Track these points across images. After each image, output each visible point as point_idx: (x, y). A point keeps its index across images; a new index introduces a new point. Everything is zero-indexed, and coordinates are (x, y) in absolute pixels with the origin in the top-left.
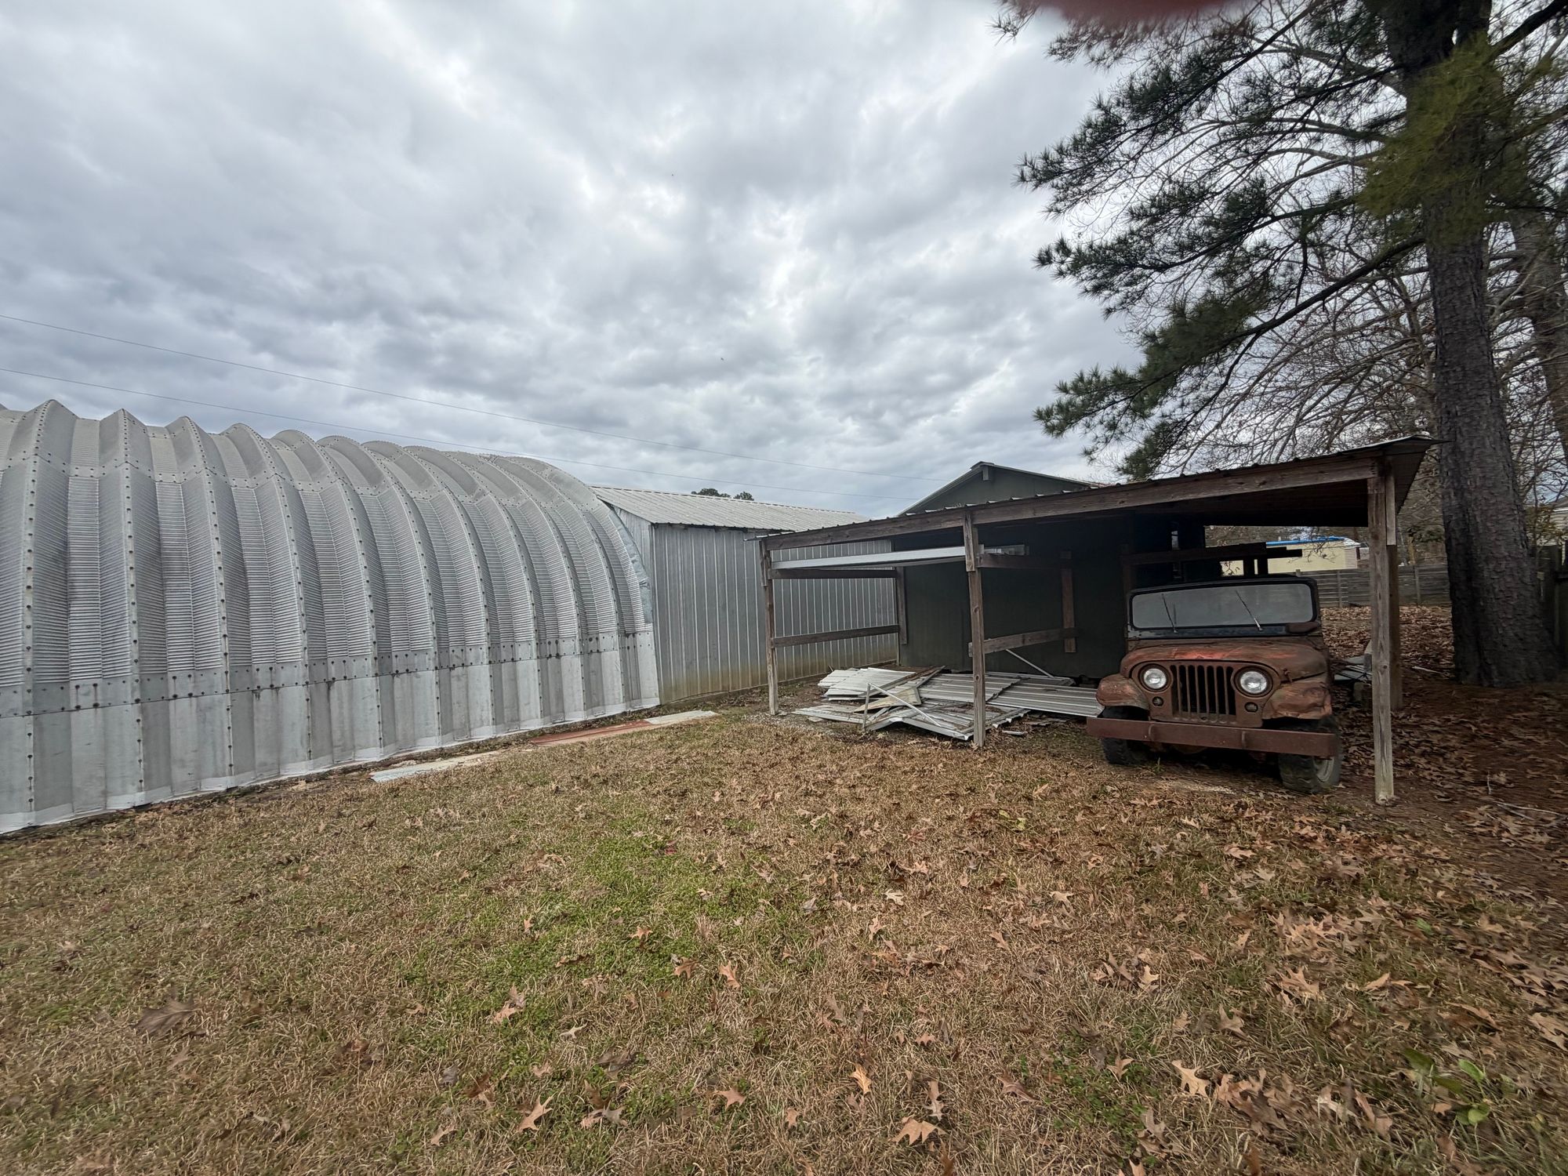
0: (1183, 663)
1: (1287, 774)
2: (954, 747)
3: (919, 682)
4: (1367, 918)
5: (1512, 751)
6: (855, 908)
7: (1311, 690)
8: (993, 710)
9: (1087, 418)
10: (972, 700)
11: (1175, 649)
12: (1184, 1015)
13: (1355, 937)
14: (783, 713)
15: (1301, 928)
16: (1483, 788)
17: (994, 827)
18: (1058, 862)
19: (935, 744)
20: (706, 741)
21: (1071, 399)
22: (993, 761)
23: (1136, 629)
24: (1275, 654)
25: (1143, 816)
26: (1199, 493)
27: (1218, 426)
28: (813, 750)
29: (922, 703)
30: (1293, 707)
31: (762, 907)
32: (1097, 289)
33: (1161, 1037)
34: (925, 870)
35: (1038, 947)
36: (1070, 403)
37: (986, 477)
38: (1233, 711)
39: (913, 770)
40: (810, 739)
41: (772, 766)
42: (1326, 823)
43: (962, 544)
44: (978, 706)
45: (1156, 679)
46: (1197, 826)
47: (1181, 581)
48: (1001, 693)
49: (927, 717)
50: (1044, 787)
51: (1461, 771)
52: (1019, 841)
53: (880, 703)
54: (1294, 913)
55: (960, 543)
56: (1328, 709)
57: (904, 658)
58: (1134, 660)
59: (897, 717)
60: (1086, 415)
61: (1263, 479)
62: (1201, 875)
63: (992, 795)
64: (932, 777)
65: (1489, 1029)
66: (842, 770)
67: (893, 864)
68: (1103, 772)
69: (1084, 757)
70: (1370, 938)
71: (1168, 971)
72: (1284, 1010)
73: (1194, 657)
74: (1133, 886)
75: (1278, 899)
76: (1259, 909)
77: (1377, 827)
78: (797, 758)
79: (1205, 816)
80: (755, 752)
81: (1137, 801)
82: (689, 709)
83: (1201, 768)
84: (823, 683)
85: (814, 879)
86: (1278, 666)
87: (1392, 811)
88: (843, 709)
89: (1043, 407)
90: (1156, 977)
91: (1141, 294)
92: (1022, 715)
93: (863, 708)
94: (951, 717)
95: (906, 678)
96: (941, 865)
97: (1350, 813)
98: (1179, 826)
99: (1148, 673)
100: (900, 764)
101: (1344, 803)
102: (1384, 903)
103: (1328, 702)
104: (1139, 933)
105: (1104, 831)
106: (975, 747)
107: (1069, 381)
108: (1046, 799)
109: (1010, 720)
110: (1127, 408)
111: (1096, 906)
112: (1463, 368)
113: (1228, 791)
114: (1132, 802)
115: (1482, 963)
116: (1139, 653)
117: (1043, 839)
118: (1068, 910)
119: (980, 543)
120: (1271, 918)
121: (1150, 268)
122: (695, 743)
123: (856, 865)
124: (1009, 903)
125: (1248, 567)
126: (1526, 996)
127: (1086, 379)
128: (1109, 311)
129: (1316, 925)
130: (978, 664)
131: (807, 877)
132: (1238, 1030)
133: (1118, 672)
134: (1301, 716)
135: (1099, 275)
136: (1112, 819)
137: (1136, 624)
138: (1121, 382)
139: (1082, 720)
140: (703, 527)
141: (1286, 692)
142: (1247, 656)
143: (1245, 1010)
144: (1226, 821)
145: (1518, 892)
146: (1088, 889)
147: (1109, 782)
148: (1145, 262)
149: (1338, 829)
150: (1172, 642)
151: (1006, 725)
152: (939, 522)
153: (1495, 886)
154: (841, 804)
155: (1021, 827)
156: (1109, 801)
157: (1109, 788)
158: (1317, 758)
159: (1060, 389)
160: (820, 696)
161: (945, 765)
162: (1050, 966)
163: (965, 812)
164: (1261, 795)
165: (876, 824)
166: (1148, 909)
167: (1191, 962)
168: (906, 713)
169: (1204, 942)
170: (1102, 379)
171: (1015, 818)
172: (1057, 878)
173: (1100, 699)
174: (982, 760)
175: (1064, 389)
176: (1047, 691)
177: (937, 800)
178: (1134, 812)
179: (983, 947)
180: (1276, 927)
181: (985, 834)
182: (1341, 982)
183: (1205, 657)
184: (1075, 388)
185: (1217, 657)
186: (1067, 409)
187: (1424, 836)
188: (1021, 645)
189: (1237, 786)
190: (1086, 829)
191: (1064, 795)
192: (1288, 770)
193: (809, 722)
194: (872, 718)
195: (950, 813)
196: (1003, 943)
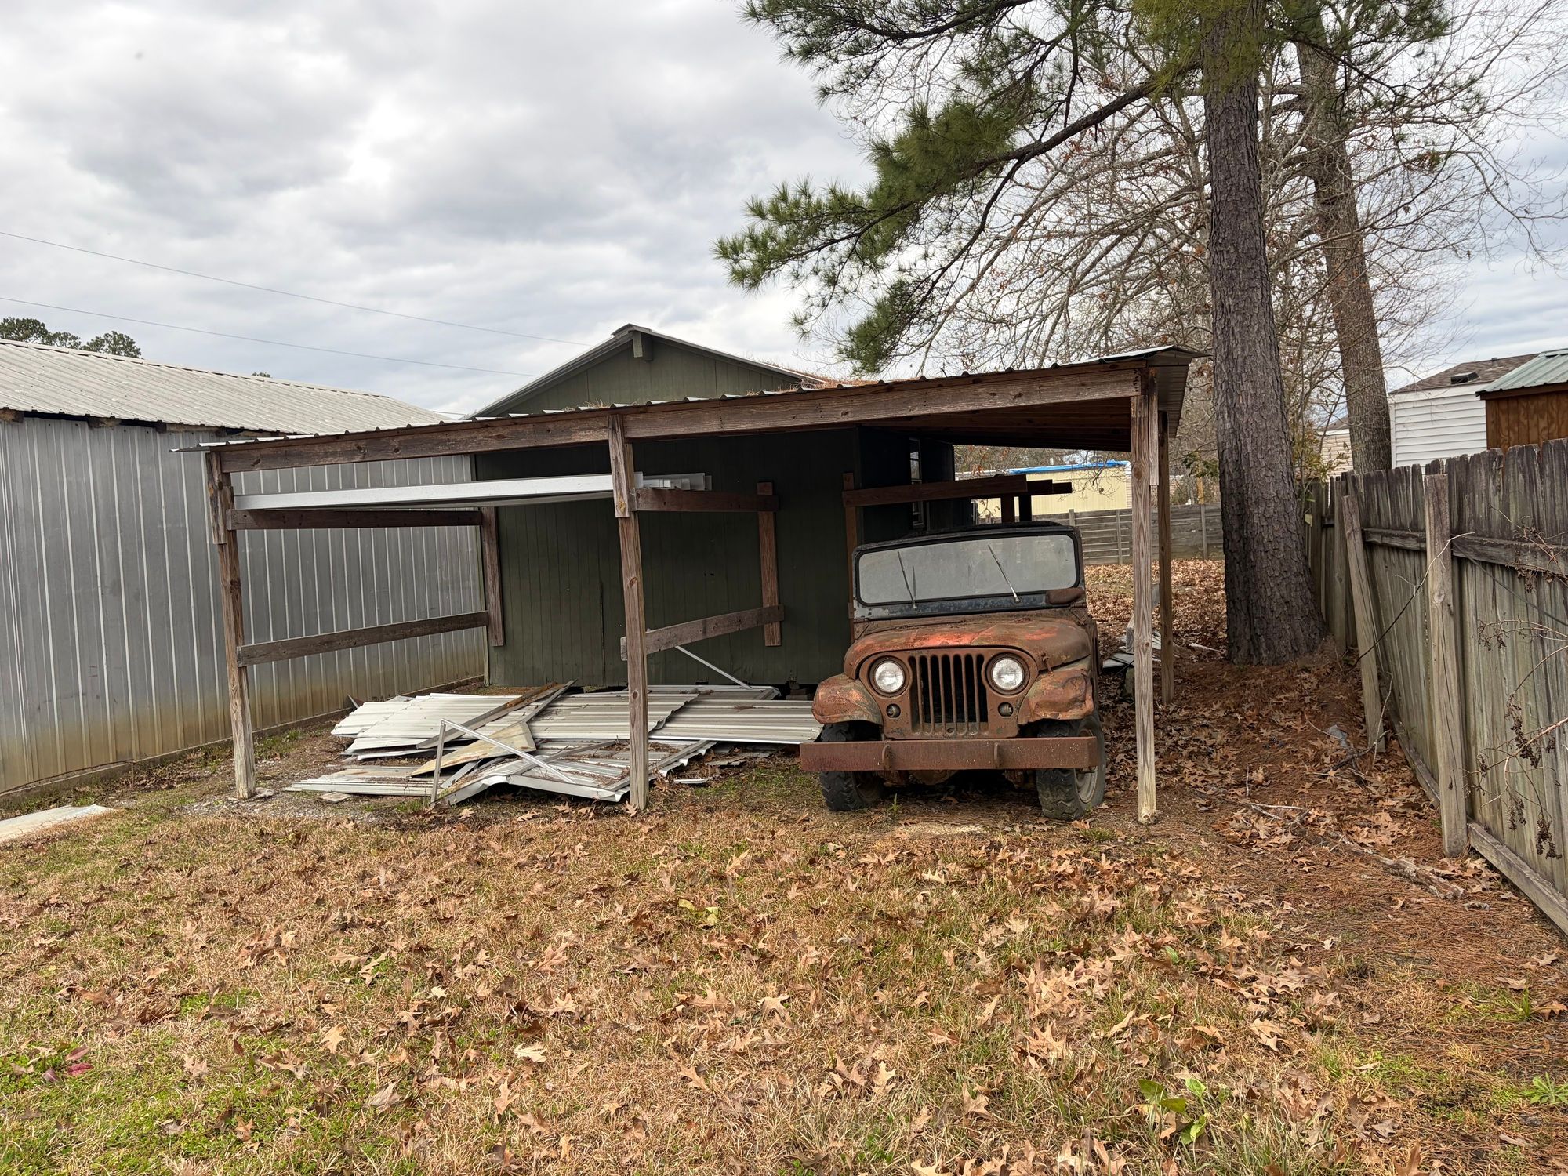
0: (925, 653)
1: (1046, 798)
2: (598, 815)
3: (529, 712)
4: (1120, 956)
5: (1272, 742)
6: (463, 1085)
7: (1071, 680)
8: (658, 748)
9: (792, 264)
10: (626, 735)
11: (915, 633)
12: (925, 1111)
13: (1104, 981)
14: (266, 793)
15: (1051, 983)
16: (1242, 789)
17: (672, 927)
18: (765, 959)
19: (565, 815)
20: (100, 863)
21: (770, 229)
22: (663, 828)
23: (865, 605)
24: (1034, 633)
25: (876, 877)
26: (943, 404)
27: (972, 288)
28: (342, 852)
29: (538, 746)
30: (1053, 705)
31: (292, 1122)
32: (807, 53)
33: (897, 1141)
34: (571, 1006)
35: (744, 1074)
36: (770, 235)
37: (638, 352)
38: (984, 718)
39: (534, 860)
40: (331, 833)
41: (262, 890)
42: (1086, 855)
43: (607, 471)
44: (638, 743)
45: (891, 677)
46: (942, 880)
47: (922, 531)
48: (669, 720)
49: (552, 770)
50: (742, 856)
51: (1224, 772)
52: (711, 940)
53: (460, 755)
54: (1046, 966)
55: (605, 469)
56: (1089, 705)
57: (499, 671)
58: (862, 651)
59: (494, 776)
60: (791, 257)
61: (1019, 390)
62: (946, 942)
63: (666, 880)
64: (566, 868)
65: (1216, 1046)
66: (404, 877)
67: (520, 1008)
68: (823, 823)
69: (796, 805)
70: (1118, 978)
71: (907, 1065)
72: (1029, 1077)
73: (938, 643)
74: (865, 972)
75: (1030, 953)
76: (1009, 970)
77: (1138, 852)
78: (314, 869)
79: (952, 867)
80: (221, 871)
81: (868, 859)
82: (39, 807)
83: (946, 802)
84: (343, 728)
85: (382, 1058)
86: (1035, 650)
87: (1154, 830)
88: (388, 772)
89: (729, 238)
90: (892, 1073)
91: (869, 71)
92: (703, 752)
93: (430, 766)
94: (590, 766)
95: (505, 707)
96: (595, 996)
97: (1112, 839)
98: (920, 883)
99: (880, 670)
100: (509, 854)
101: (1106, 827)
102: (1137, 937)
103: (1089, 696)
104: (873, 1028)
105: (826, 907)
106: (632, 812)
107: (766, 198)
108: (745, 874)
109: (685, 762)
110: (853, 251)
111: (819, 1006)
112: (1236, 250)
113: (979, 830)
114: (862, 860)
115: (1219, 982)
116: (869, 640)
117: (745, 932)
118: (783, 1019)
119: (636, 470)
120: (1022, 978)
121: (881, 33)
122: (75, 870)
123: (455, 1021)
124: (702, 1028)
125: (1007, 508)
126: (1252, 1006)
127: (790, 198)
128: (825, 92)
129: (1067, 975)
130: (636, 673)
131: (369, 1058)
132: (982, 1110)
133: (841, 671)
134: (1061, 717)
135: (810, 29)
136: (837, 888)
137: (865, 598)
138: (843, 208)
139: (791, 751)
140: (61, 416)
141: (1044, 685)
142: (1000, 639)
143: (990, 1086)
144: (977, 869)
145: (1259, 902)
146: (808, 986)
147: (832, 838)
148: (874, 22)
149: (1098, 859)
150: (911, 622)
151: (679, 771)
152: (567, 431)
153: (1240, 899)
154: (411, 935)
155: (712, 920)
156: (832, 864)
157: (831, 846)
158: (1079, 771)
159: (753, 210)
160: (340, 751)
161: (586, 846)
162: (762, 1094)
163: (625, 913)
164: (1017, 829)
165: (482, 957)
166: (883, 996)
167: (934, 1047)
168: (510, 767)
169: (948, 1021)
170: (814, 200)
171: (702, 909)
172: (766, 981)
173: (818, 713)
174: (646, 829)
175: (758, 211)
176: (740, 709)
177: (579, 902)
178: (865, 874)
179: (669, 1093)
180: (1026, 988)
181: (660, 939)
182: (1088, 1032)
183: (951, 643)
184: (775, 211)
185: (965, 641)
186: (765, 245)
187: (1182, 853)
188: (701, 638)
189: (989, 821)
190: (802, 908)
191: (770, 864)
192: (1048, 791)
193: (323, 804)
194: (447, 783)
195: (602, 918)
196: (697, 1081)
